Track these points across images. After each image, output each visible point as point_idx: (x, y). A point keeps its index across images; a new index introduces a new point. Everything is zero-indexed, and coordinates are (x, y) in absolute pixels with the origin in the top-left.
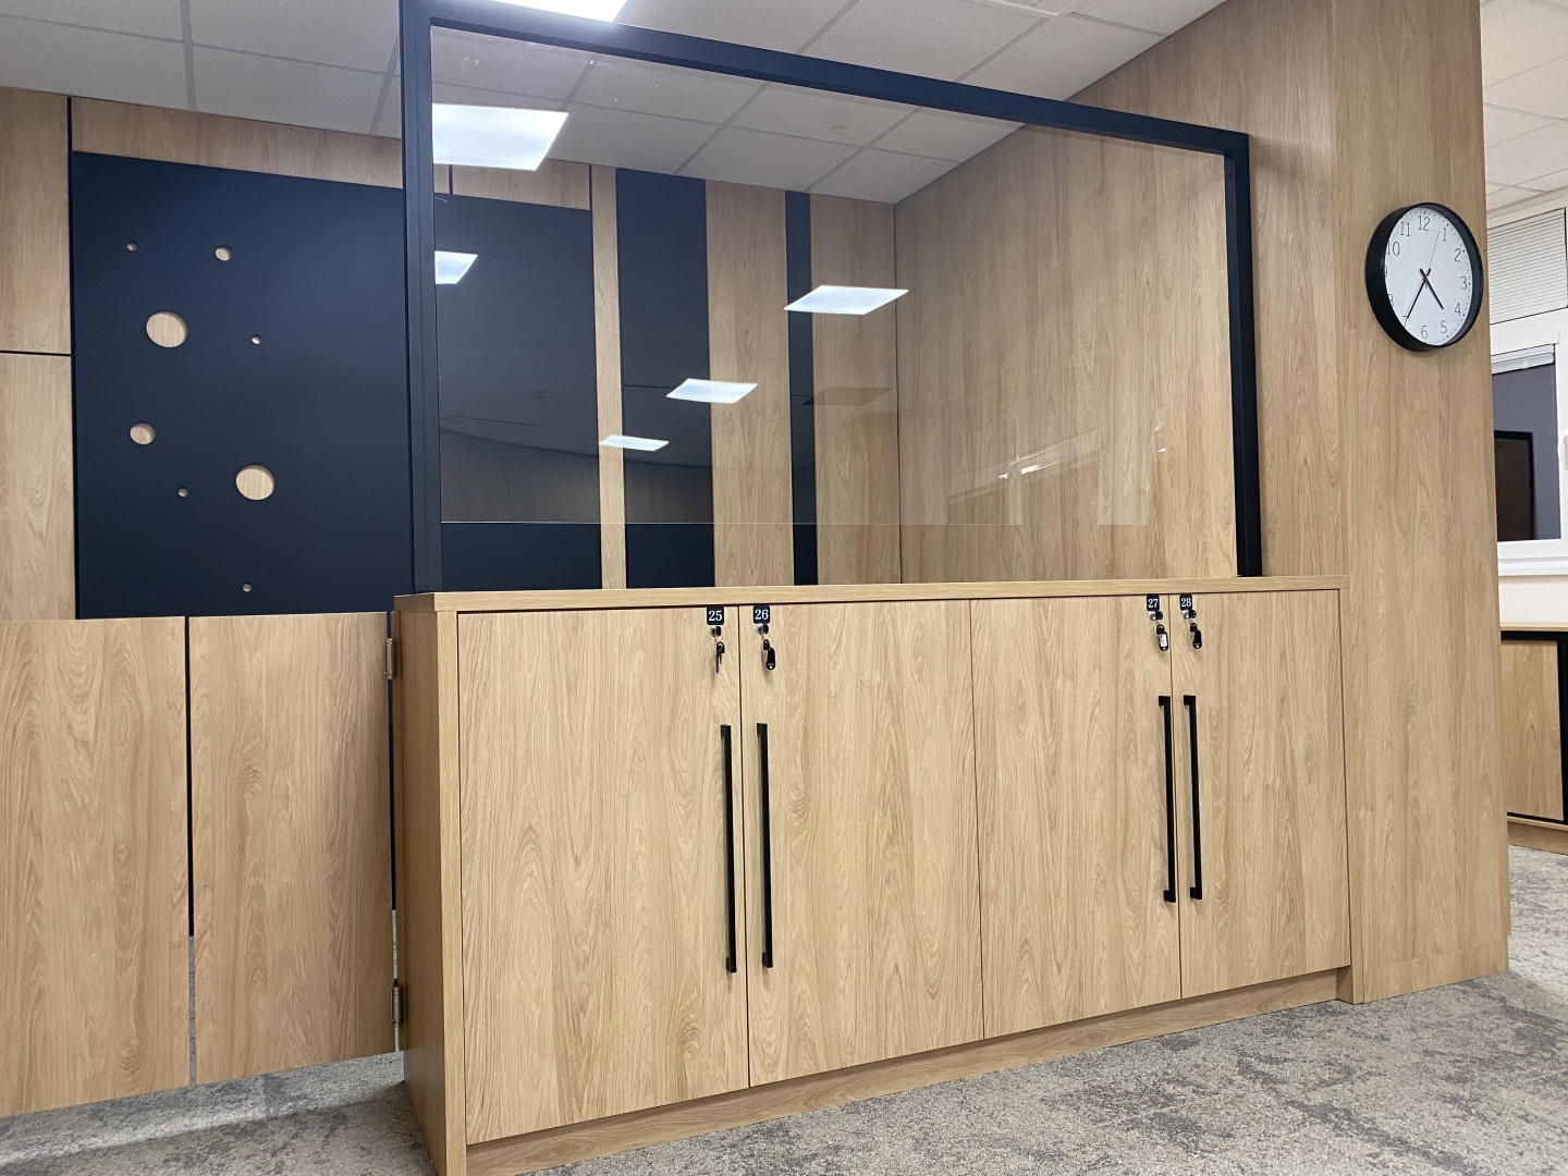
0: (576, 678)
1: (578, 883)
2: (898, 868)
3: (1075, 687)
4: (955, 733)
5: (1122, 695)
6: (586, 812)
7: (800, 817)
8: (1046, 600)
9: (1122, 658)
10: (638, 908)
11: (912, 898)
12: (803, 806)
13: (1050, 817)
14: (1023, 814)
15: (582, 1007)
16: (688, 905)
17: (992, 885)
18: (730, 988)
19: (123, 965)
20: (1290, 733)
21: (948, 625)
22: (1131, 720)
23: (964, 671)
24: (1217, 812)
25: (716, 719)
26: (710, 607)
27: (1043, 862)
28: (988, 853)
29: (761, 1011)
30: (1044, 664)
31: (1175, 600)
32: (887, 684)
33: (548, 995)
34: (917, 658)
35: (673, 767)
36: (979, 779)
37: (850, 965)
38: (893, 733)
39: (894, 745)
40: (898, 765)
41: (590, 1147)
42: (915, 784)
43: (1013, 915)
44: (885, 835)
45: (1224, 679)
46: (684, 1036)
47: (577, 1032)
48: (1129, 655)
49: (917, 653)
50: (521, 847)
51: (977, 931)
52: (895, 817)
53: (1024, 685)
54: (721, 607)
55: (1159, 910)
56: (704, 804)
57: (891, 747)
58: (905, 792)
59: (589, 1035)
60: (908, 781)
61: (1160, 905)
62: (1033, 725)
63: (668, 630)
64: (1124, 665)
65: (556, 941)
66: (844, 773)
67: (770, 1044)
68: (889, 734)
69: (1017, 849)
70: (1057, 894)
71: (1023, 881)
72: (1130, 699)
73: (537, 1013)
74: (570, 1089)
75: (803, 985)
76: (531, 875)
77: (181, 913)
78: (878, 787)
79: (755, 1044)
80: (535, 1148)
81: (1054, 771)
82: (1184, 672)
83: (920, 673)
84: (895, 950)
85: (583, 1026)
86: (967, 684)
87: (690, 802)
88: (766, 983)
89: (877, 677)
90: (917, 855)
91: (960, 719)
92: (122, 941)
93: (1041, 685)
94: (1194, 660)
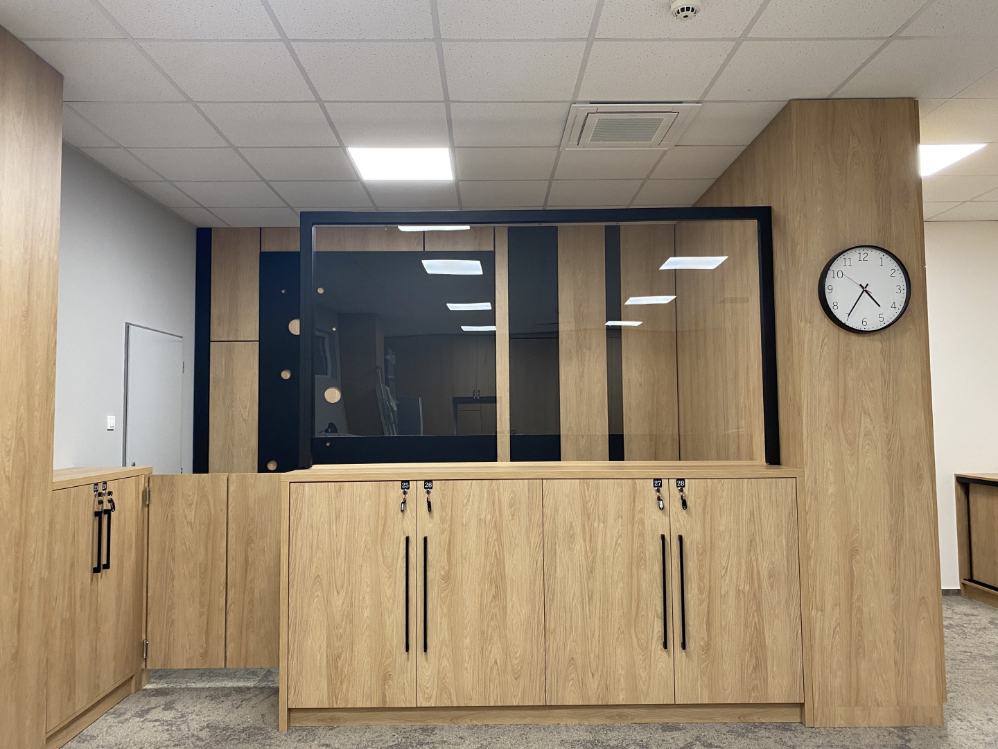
0: (340, 512)
1: (338, 602)
2: (498, 613)
3: (605, 527)
4: (532, 546)
5: (636, 532)
6: (342, 571)
7: (446, 582)
8: (588, 480)
9: (637, 512)
10: (365, 617)
11: (505, 628)
12: (447, 578)
13: (589, 595)
14: (572, 592)
15: (339, 657)
16: (389, 618)
17: (552, 626)
18: (408, 659)
19: (202, 614)
20: (757, 560)
21: (529, 492)
22: (642, 546)
23: (539, 515)
24: (701, 602)
25: (404, 533)
26: (403, 481)
27: (584, 619)
28: (550, 610)
29: (423, 672)
30: (587, 514)
31: (673, 482)
32: (494, 520)
33: (324, 649)
34: (511, 508)
35: (383, 554)
36: (545, 573)
37: (470, 657)
38: (497, 546)
39: (497, 550)
40: (500, 562)
41: (345, 721)
42: (509, 571)
43: (565, 644)
44: (491, 596)
45: (708, 526)
46: (386, 678)
47: (336, 668)
48: (641, 511)
49: (511, 505)
50: (314, 584)
51: (543, 649)
52: (496, 587)
53: (574, 525)
54: (408, 481)
55: (659, 652)
56: (398, 572)
57: (496, 552)
58: (503, 577)
59: (342, 670)
60: (504, 570)
61: (662, 650)
62: (579, 545)
63: (383, 492)
64: (638, 516)
65: (328, 626)
66: (469, 563)
67: (428, 688)
68: (494, 546)
69: (568, 610)
70: (593, 636)
71: (571, 626)
72: (642, 535)
73: (319, 656)
74: (333, 692)
75: (445, 663)
76: (318, 596)
77: (223, 595)
78: (488, 571)
79: (420, 687)
80: (321, 716)
81: (591, 571)
82: (679, 522)
83: (513, 515)
84: (496, 652)
85: (339, 665)
86: (540, 522)
87: (391, 571)
88: (426, 659)
89: (489, 517)
90: (509, 606)
91: (535, 539)
92: (202, 605)
93: (584, 525)
94: (686, 515)
